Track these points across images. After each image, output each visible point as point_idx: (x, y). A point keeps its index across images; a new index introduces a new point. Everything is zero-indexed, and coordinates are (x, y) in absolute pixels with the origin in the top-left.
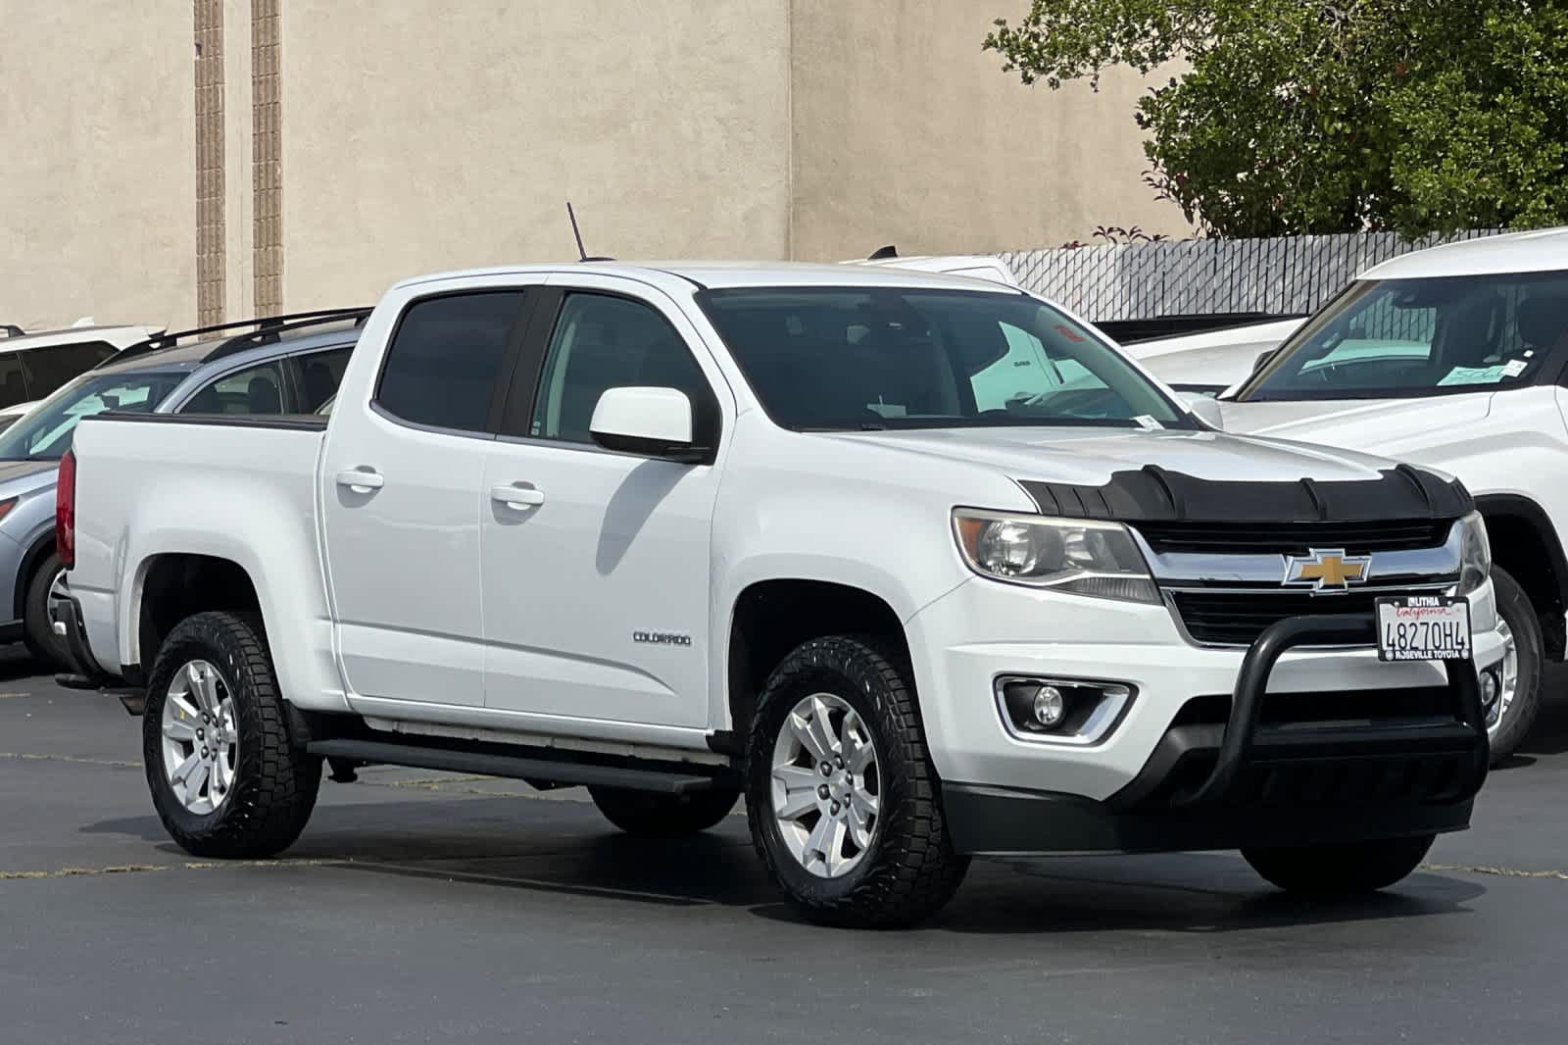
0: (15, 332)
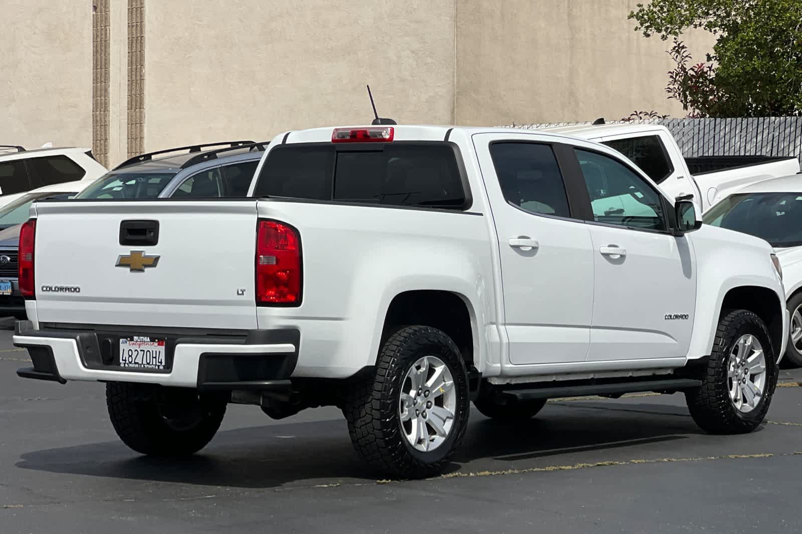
0: (21, 150)
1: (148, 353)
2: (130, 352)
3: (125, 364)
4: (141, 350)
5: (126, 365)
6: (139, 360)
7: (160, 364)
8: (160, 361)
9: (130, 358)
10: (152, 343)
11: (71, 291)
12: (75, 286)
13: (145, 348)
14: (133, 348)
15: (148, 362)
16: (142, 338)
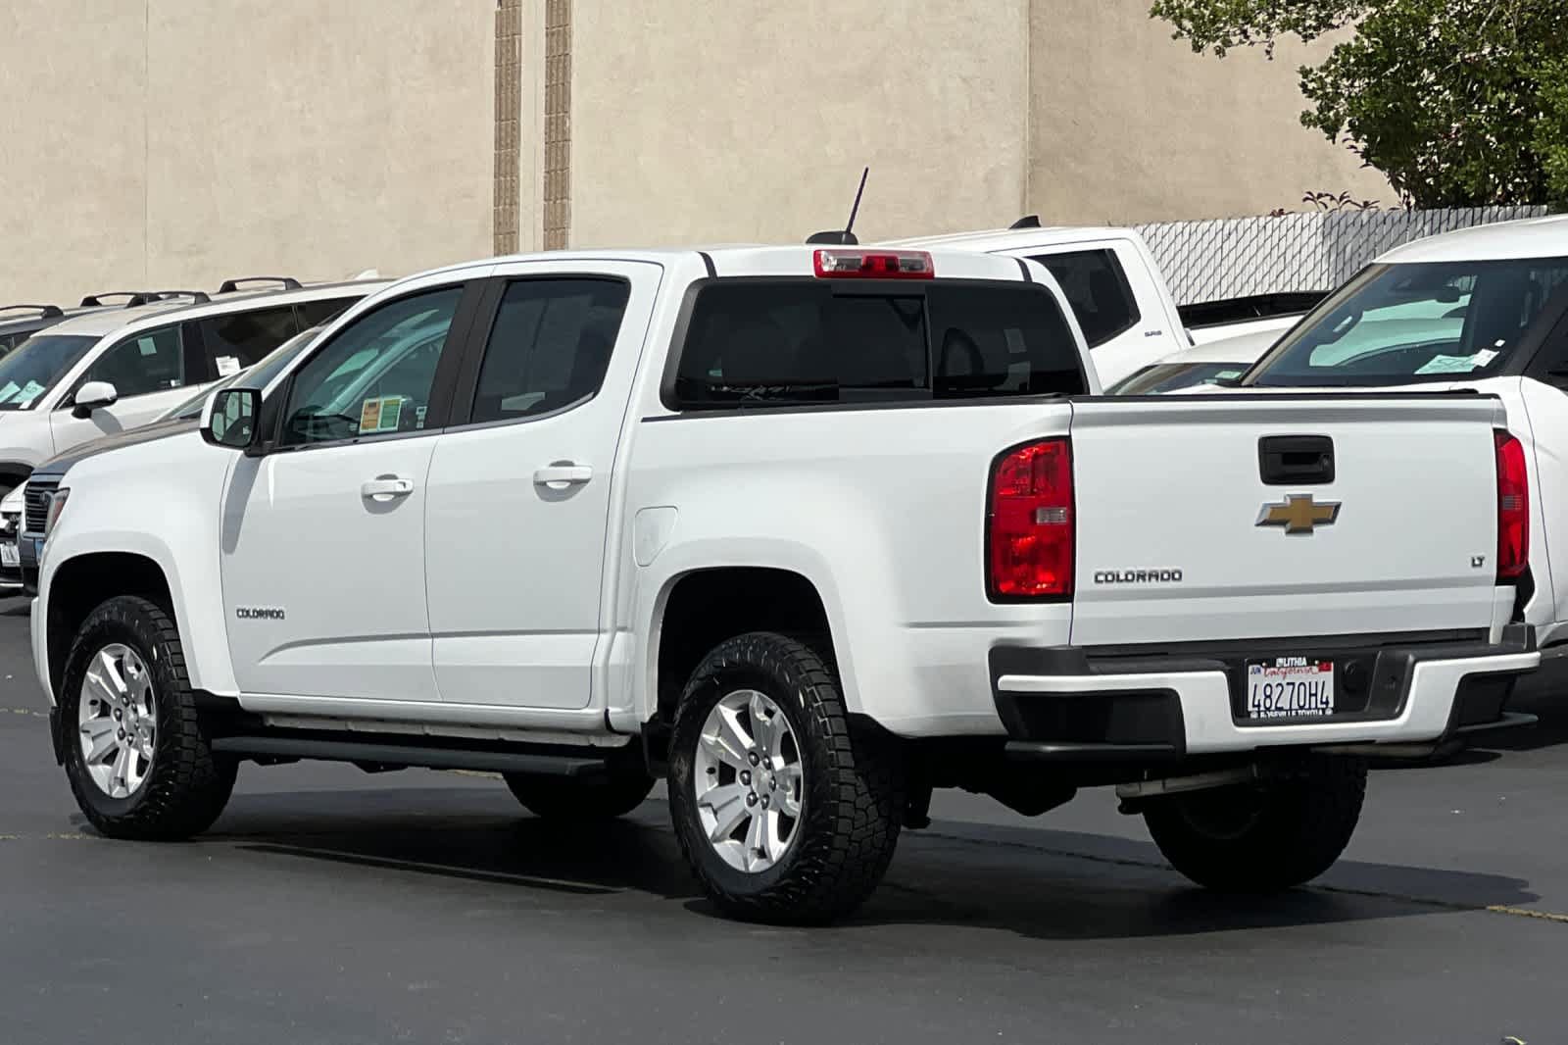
0: (293, 285)
1: (1302, 687)
2: (1268, 689)
3: (1259, 712)
4: (1288, 684)
5: (1262, 715)
6: (1284, 703)
7: (1324, 706)
8: (1324, 700)
9: (1268, 701)
10: (1308, 668)
11: (1162, 579)
12: (1171, 569)
13: (1296, 678)
14: (1275, 680)
15: (1302, 704)
16: (1292, 659)
